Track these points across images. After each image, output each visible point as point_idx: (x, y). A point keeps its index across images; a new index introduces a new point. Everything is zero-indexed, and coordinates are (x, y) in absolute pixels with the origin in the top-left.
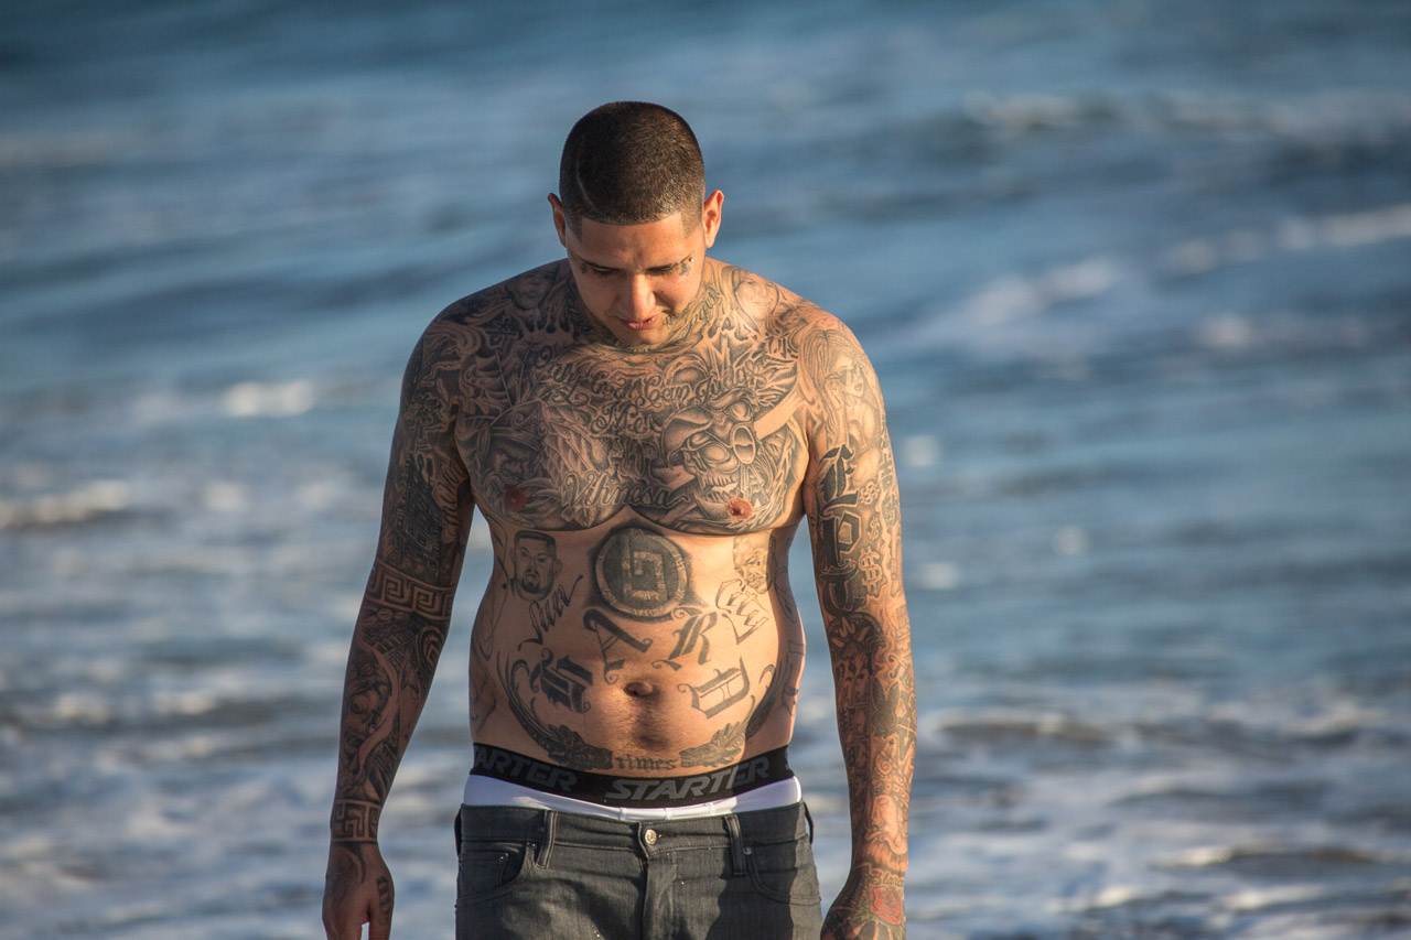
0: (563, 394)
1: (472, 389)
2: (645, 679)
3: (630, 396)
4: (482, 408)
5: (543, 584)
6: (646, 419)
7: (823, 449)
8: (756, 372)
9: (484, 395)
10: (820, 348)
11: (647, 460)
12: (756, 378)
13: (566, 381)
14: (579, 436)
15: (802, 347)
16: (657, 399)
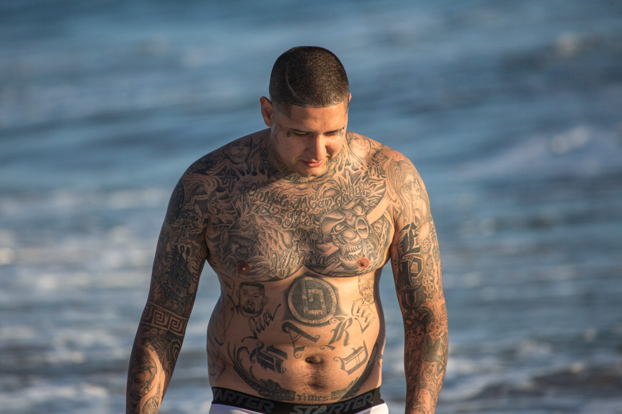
0: (266, 209)
1: (215, 210)
2: (316, 355)
3: (301, 207)
4: (223, 220)
5: (257, 309)
6: (310, 218)
7: (402, 225)
8: (365, 187)
9: (223, 213)
10: (397, 171)
11: (313, 240)
12: (366, 191)
13: (266, 201)
14: (276, 231)
15: (387, 171)
16: (316, 207)
